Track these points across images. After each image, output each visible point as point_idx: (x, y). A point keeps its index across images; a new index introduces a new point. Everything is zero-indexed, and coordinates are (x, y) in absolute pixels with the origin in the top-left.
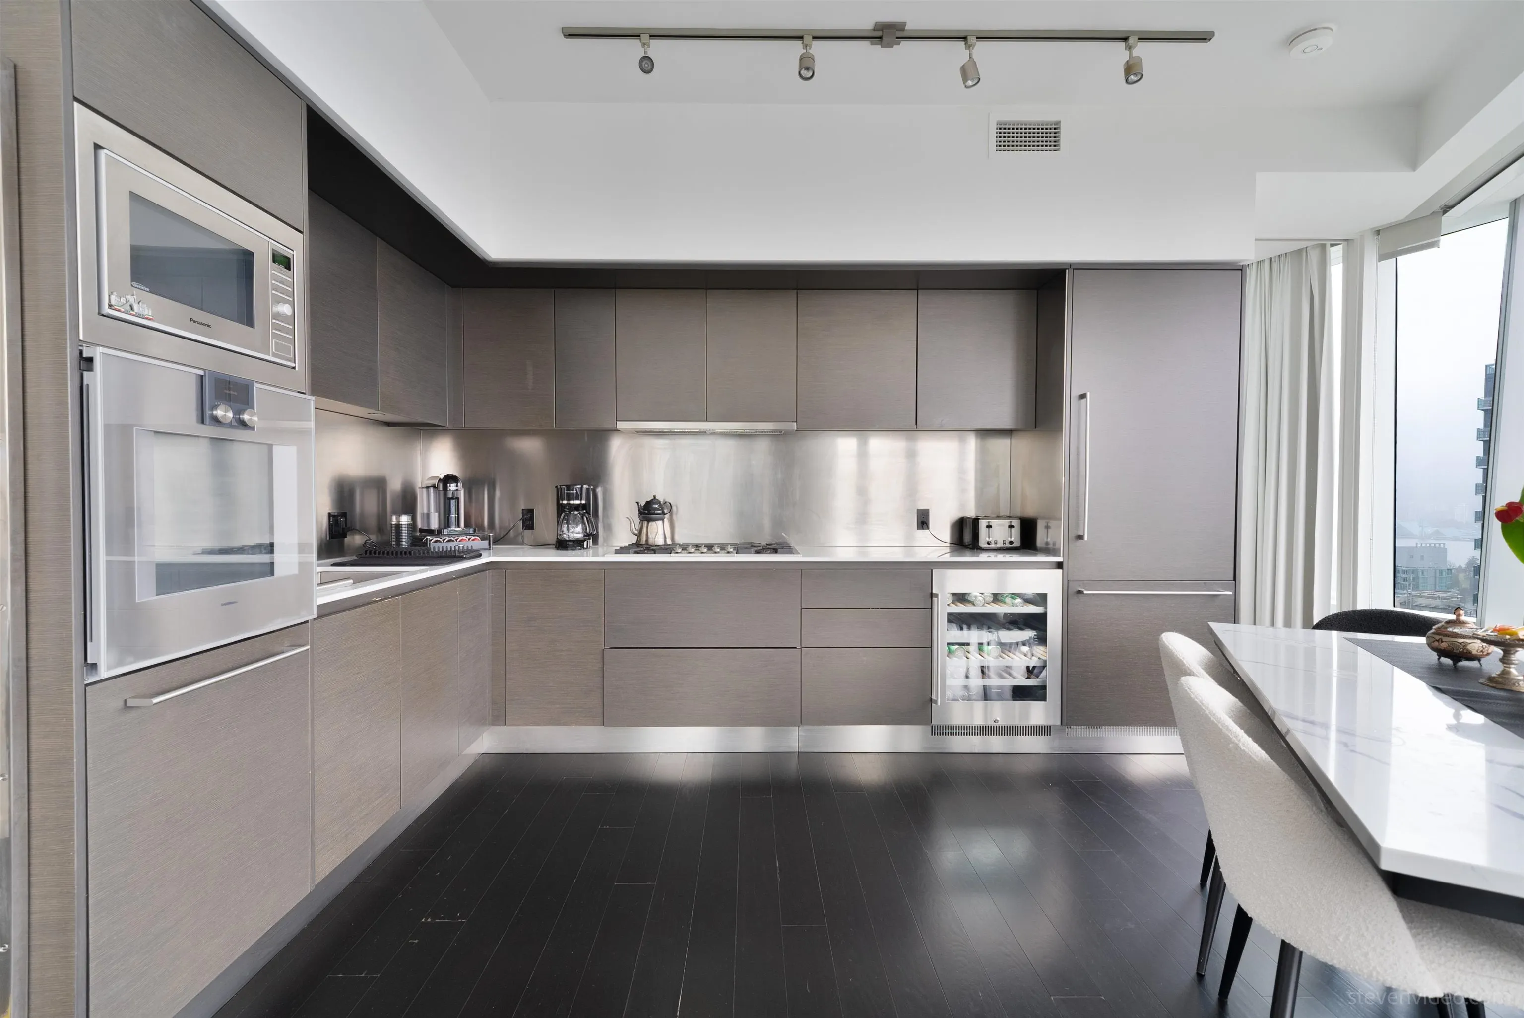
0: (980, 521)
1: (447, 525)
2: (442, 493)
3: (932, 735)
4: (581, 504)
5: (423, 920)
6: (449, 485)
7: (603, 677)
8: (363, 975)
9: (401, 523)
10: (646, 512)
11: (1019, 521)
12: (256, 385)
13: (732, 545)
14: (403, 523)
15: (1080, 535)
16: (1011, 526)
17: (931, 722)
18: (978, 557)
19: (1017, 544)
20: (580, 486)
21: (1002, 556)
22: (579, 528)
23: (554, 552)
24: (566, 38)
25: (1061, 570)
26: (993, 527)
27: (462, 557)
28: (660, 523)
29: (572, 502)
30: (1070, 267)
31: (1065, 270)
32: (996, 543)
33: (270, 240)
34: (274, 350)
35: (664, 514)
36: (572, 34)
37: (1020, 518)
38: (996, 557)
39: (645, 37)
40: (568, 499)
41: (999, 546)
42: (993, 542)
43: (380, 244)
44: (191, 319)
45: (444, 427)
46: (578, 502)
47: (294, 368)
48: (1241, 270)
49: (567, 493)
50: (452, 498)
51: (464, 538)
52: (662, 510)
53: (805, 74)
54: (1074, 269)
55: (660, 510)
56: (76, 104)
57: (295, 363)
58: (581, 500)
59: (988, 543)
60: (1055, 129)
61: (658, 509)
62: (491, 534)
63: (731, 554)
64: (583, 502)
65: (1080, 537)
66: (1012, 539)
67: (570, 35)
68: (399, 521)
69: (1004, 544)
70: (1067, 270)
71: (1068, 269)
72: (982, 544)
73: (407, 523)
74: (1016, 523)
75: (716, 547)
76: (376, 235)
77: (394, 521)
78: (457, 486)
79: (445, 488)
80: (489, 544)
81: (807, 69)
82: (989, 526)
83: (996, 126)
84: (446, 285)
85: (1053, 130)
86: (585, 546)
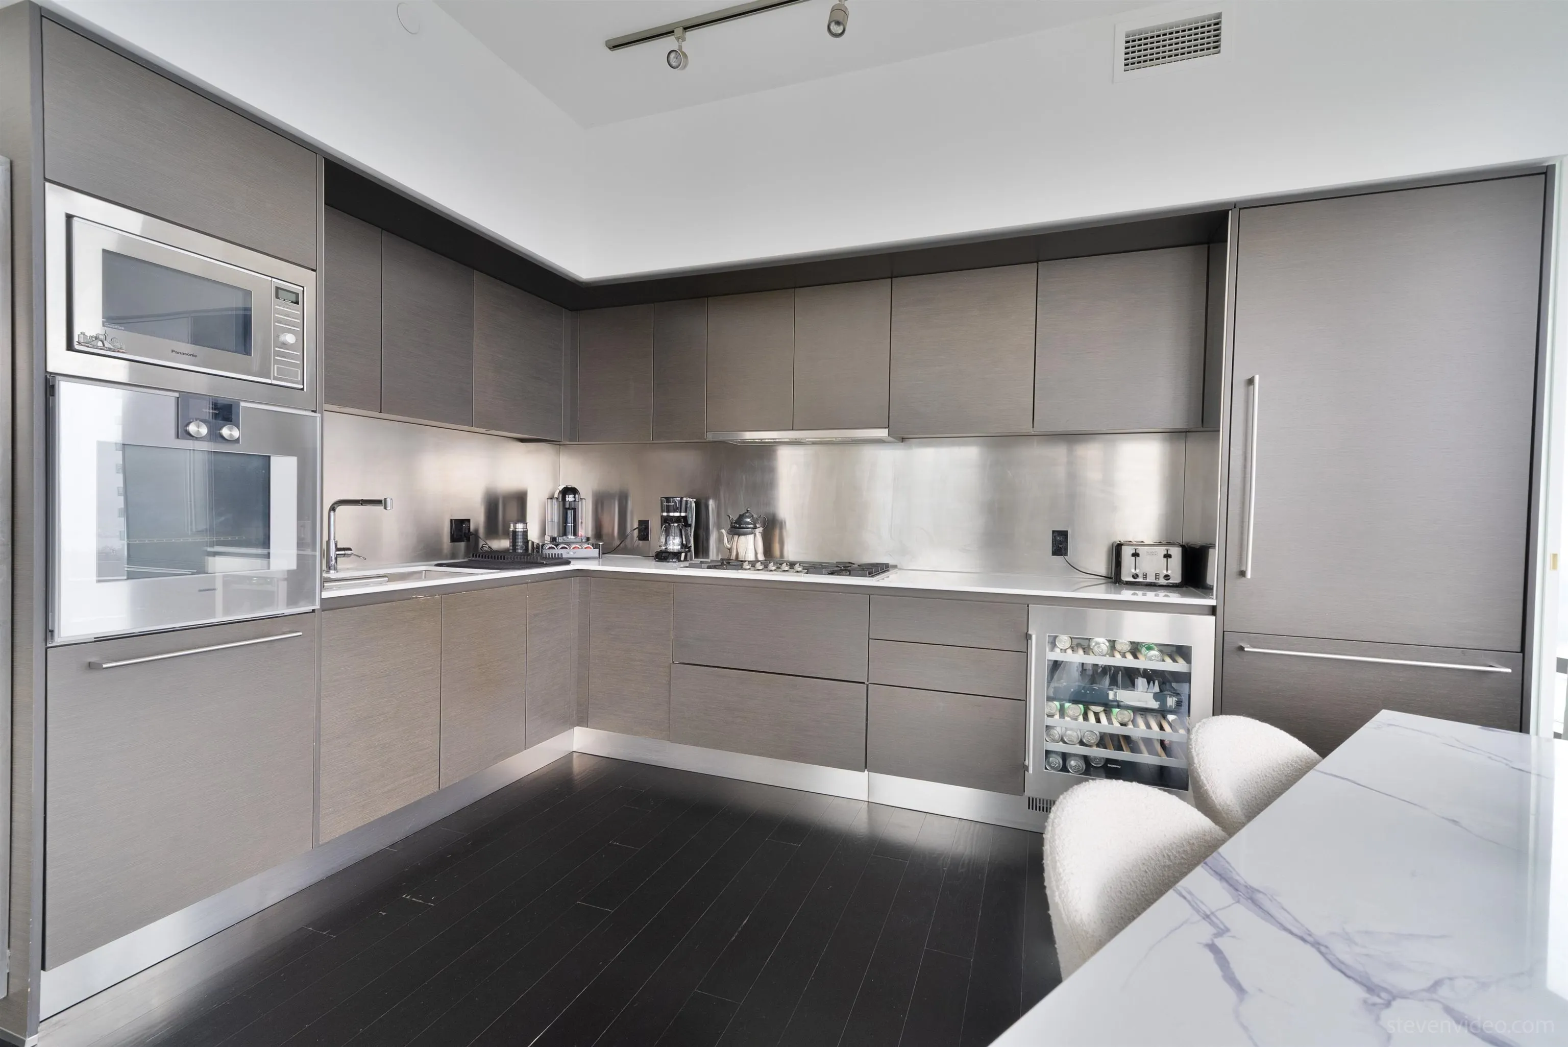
0: (1123, 547)
1: (565, 533)
2: (561, 503)
3: (1029, 808)
4: (680, 516)
5: (404, 896)
6: (567, 496)
7: (670, 691)
8: (325, 933)
9: (517, 530)
10: (738, 526)
11: (1181, 549)
12: (242, 404)
13: (801, 563)
14: (520, 530)
15: (1243, 571)
16: (1168, 556)
17: (1024, 792)
18: (1120, 594)
19: (1176, 578)
20: (679, 499)
21: (1153, 594)
22: (677, 540)
23: (653, 563)
24: (612, 51)
25: (1214, 617)
26: (1140, 555)
27: (543, 563)
28: (750, 537)
29: (671, 514)
30: (1235, 207)
31: (1228, 210)
32: (1145, 576)
33: (273, 279)
34: (276, 375)
35: (755, 528)
36: (616, 45)
37: (1182, 546)
38: (1144, 595)
39: (678, 32)
40: (668, 511)
41: (1148, 580)
42: (1141, 575)
43: (477, 276)
44: (173, 351)
45: (560, 442)
46: (677, 514)
47: (303, 389)
48: (1545, 173)
49: (667, 505)
50: (569, 509)
51: (577, 546)
52: (755, 524)
53: (837, 29)
54: (1240, 209)
55: (752, 524)
56: (47, 184)
57: (303, 385)
58: (680, 512)
59: (1135, 576)
60: (1215, 24)
61: (750, 524)
62: (601, 544)
63: (800, 574)
64: (683, 514)
65: (1242, 574)
66: (1169, 573)
67: (615, 47)
68: (516, 529)
69: (1156, 578)
70: (1230, 212)
71: (1231, 210)
72: (1126, 577)
73: (522, 530)
74: (1176, 552)
75: (797, 565)
76: (475, 268)
77: (512, 529)
78: (575, 497)
79: (564, 499)
80: (599, 554)
81: (838, 23)
82: (1136, 555)
83: (1124, 39)
84: (564, 309)
85: (1213, 27)
86: (682, 559)
